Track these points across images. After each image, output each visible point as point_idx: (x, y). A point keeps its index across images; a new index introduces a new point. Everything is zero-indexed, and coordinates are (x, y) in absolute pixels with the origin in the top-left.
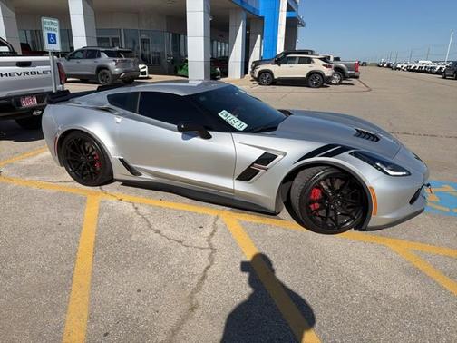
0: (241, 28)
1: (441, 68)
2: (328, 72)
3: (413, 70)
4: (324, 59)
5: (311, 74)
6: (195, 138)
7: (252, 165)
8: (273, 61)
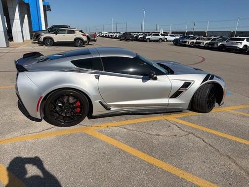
0: (17, 10)
1: (116, 36)
2: (85, 39)
3: (103, 36)
4: (81, 31)
5: (76, 39)
6: (149, 81)
7: (179, 89)
8: (47, 31)
